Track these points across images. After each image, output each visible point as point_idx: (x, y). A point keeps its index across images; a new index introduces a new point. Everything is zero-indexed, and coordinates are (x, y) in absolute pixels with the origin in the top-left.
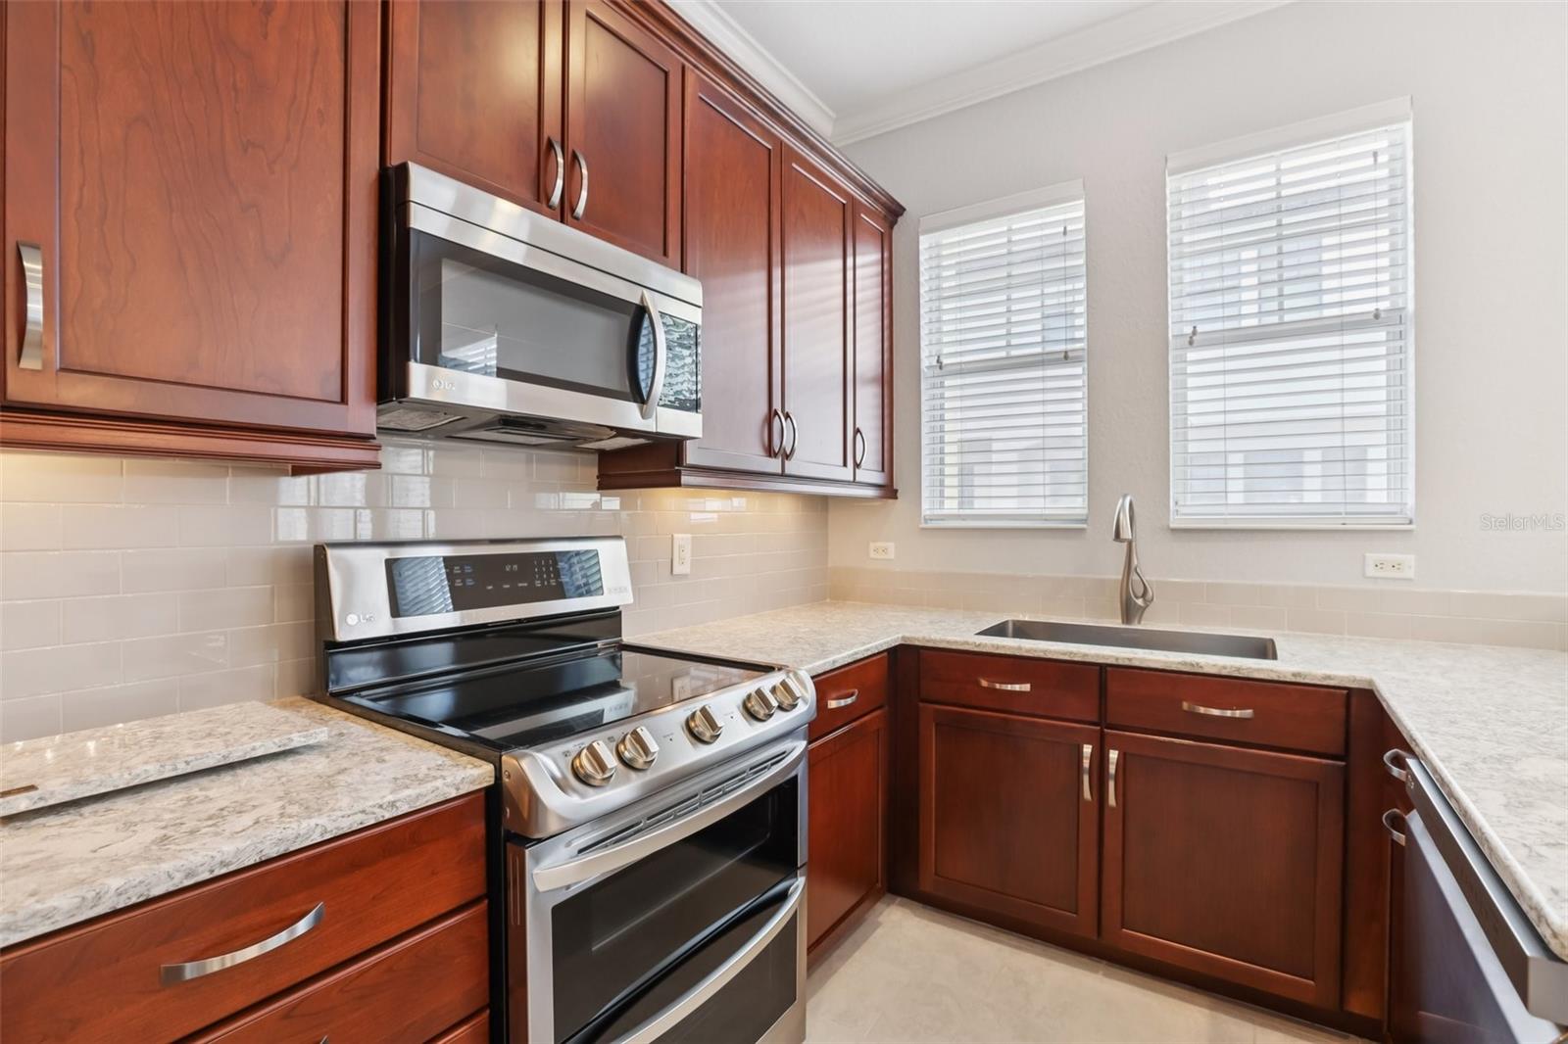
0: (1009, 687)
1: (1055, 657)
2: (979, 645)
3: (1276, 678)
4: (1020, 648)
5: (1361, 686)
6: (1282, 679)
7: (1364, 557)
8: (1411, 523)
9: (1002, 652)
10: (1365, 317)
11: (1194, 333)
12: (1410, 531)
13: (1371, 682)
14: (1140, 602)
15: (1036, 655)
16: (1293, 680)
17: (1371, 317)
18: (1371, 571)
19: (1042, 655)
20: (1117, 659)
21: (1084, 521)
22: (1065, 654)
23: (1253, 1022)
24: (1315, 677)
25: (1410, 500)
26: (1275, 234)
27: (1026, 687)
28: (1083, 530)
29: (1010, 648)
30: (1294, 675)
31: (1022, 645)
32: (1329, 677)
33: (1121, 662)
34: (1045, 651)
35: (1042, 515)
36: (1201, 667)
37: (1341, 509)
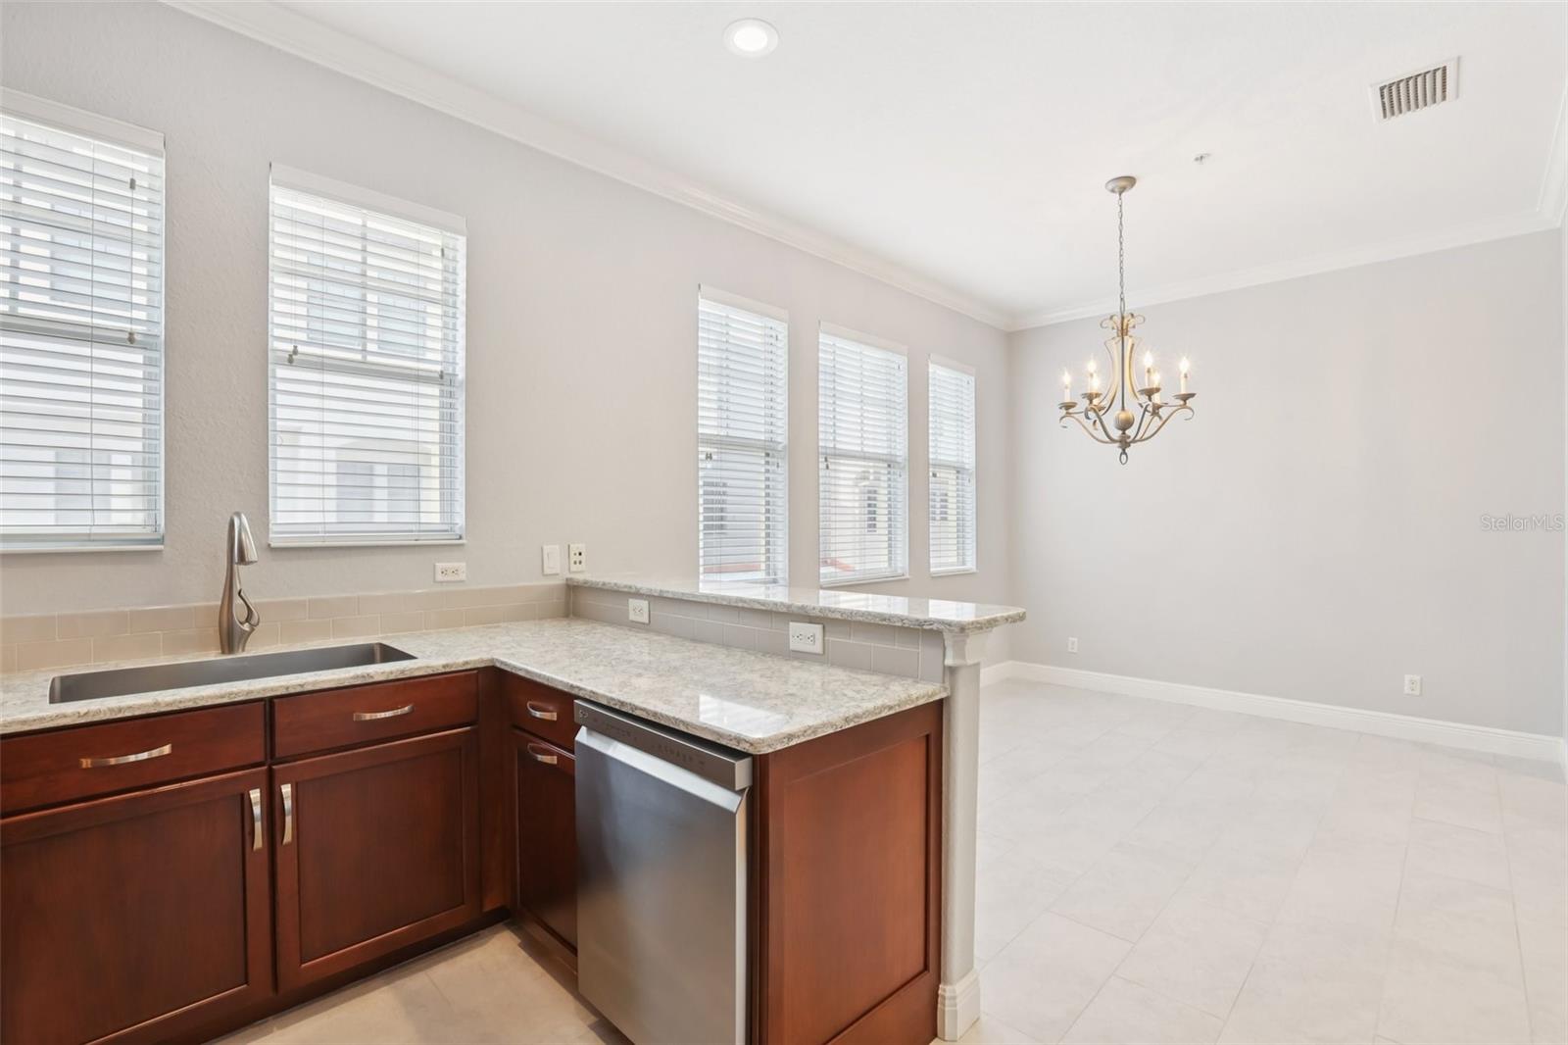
0: (132, 758)
1: (210, 703)
2: (86, 714)
3: (431, 672)
4: (157, 704)
5: (487, 665)
6: (436, 672)
7: (434, 566)
8: (460, 538)
9: (128, 714)
10: (432, 375)
11: (295, 352)
12: (462, 545)
13: (492, 660)
14: (246, 627)
15: (182, 706)
16: (443, 670)
17: (437, 375)
18: (440, 577)
19: (191, 705)
20: (287, 688)
21: (161, 541)
22: (222, 697)
23: (420, 970)
24: (458, 664)
25: (460, 520)
26: (360, 281)
27: (166, 749)
28: (160, 551)
29: (140, 707)
30: (444, 666)
31: (160, 699)
32: (467, 663)
33: (292, 691)
34: (195, 700)
35: (89, 535)
36: (372, 677)
37: (414, 528)
